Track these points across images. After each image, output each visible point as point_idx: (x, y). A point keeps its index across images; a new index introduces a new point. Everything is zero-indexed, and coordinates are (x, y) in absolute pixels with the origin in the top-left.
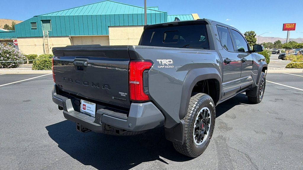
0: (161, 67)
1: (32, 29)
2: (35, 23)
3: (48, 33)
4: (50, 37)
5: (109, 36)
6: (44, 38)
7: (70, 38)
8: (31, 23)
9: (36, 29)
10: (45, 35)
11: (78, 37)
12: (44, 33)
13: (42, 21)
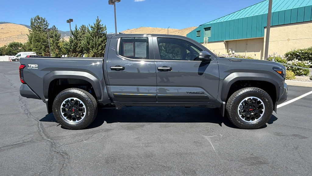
0: (30, 68)
1: (197, 36)
2: (200, 31)
3: (207, 39)
4: (208, 43)
5: (264, 38)
6: (204, 44)
7: (225, 43)
8: (197, 31)
9: (200, 36)
10: (205, 41)
11: (232, 41)
12: (204, 39)
13: (205, 29)
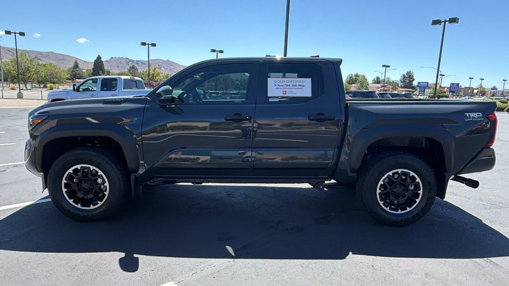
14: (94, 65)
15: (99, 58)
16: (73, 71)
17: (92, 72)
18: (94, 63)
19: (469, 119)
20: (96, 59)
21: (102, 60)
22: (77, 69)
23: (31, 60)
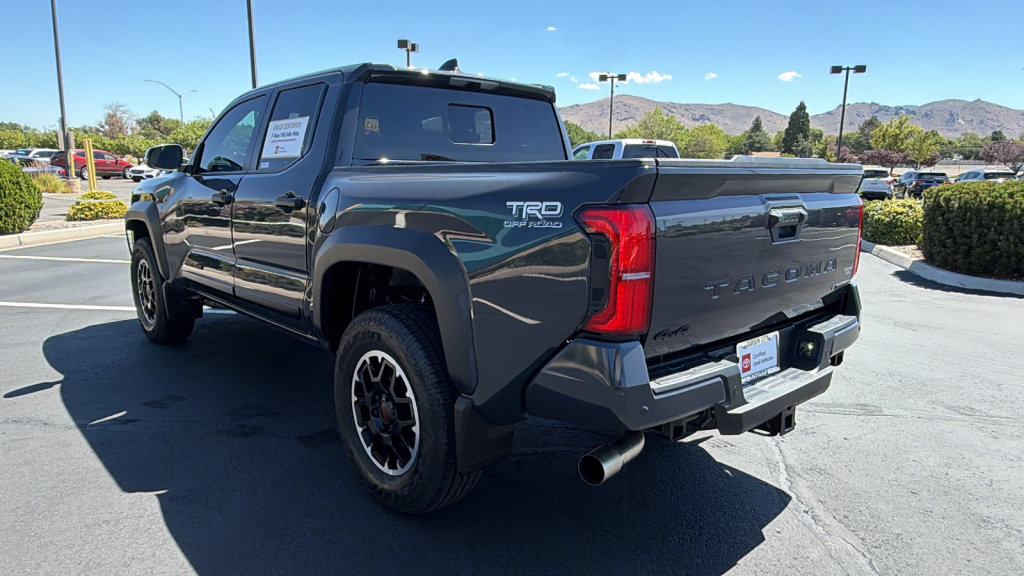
14: (790, 123)
15: (802, 107)
16: (750, 137)
17: (784, 136)
18: (791, 118)
19: (515, 224)
20: (794, 110)
21: (807, 111)
22: (757, 133)
23: (667, 121)
